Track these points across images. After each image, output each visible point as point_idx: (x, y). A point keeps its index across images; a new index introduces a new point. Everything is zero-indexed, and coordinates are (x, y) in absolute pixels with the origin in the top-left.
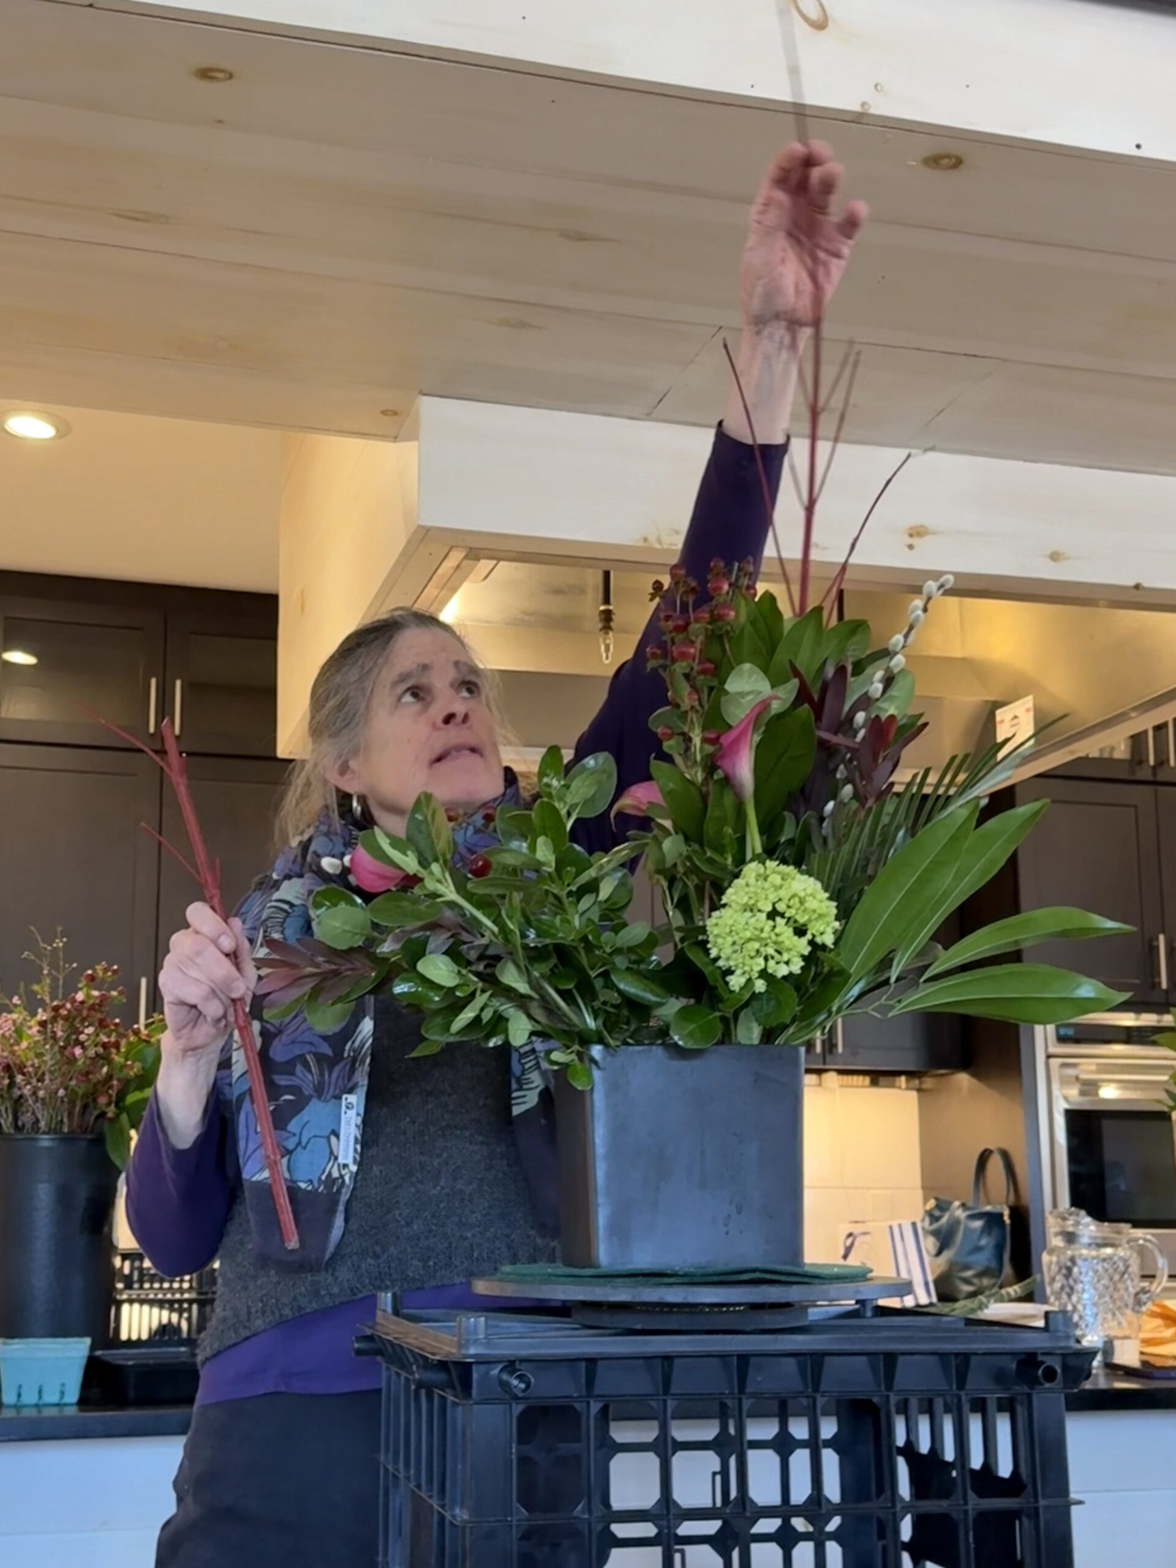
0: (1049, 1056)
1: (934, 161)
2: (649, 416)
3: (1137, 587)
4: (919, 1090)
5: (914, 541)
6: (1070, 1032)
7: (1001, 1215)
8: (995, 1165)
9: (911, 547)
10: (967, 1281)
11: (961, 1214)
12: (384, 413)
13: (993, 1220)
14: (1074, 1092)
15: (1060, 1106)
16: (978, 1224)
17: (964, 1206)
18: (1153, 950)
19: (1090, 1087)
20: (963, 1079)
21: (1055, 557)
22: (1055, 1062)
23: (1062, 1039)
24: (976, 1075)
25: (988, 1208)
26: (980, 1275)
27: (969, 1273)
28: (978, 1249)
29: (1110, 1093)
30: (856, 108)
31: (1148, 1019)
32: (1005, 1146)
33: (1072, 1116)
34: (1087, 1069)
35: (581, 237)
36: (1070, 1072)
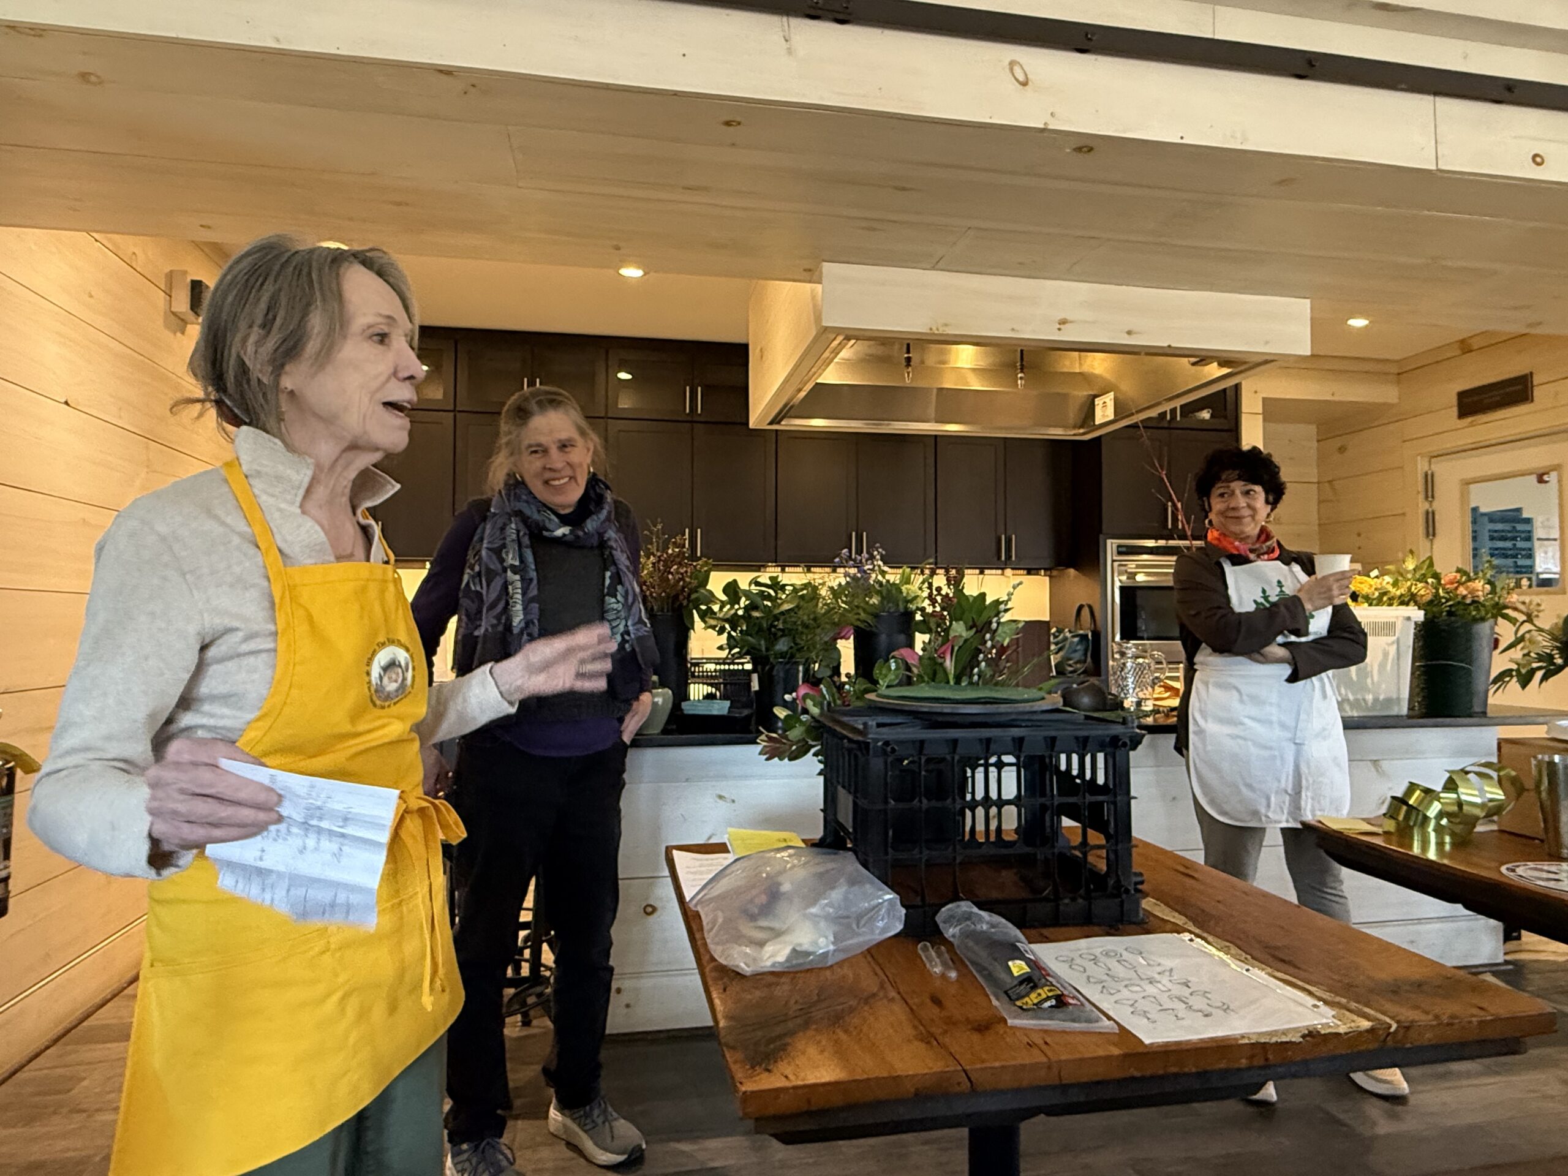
0: (1113, 561)
1: (1079, 149)
2: (933, 268)
3: (1169, 346)
4: (1050, 577)
5: (1062, 326)
6: (1124, 549)
7: (1087, 636)
8: (1086, 612)
9: (1059, 329)
10: (1070, 666)
11: (1068, 635)
12: (805, 270)
13: (1084, 637)
14: (1124, 578)
15: (1117, 584)
16: (1076, 639)
17: (1070, 632)
18: (1166, 510)
19: (1132, 576)
20: (1072, 571)
21: (1129, 333)
22: (1116, 564)
23: (1120, 553)
24: (1076, 570)
25: (1081, 632)
26: (1076, 663)
27: (1071, 662)
28: (1076, 651)
29: (1140, 578)
30: (1042, 126)
31: (1162, 543)
32: (1090, 603)
33: (1123, 589)
34: (1131, 567)
35: (904, 189)
36: (1123, 568)
